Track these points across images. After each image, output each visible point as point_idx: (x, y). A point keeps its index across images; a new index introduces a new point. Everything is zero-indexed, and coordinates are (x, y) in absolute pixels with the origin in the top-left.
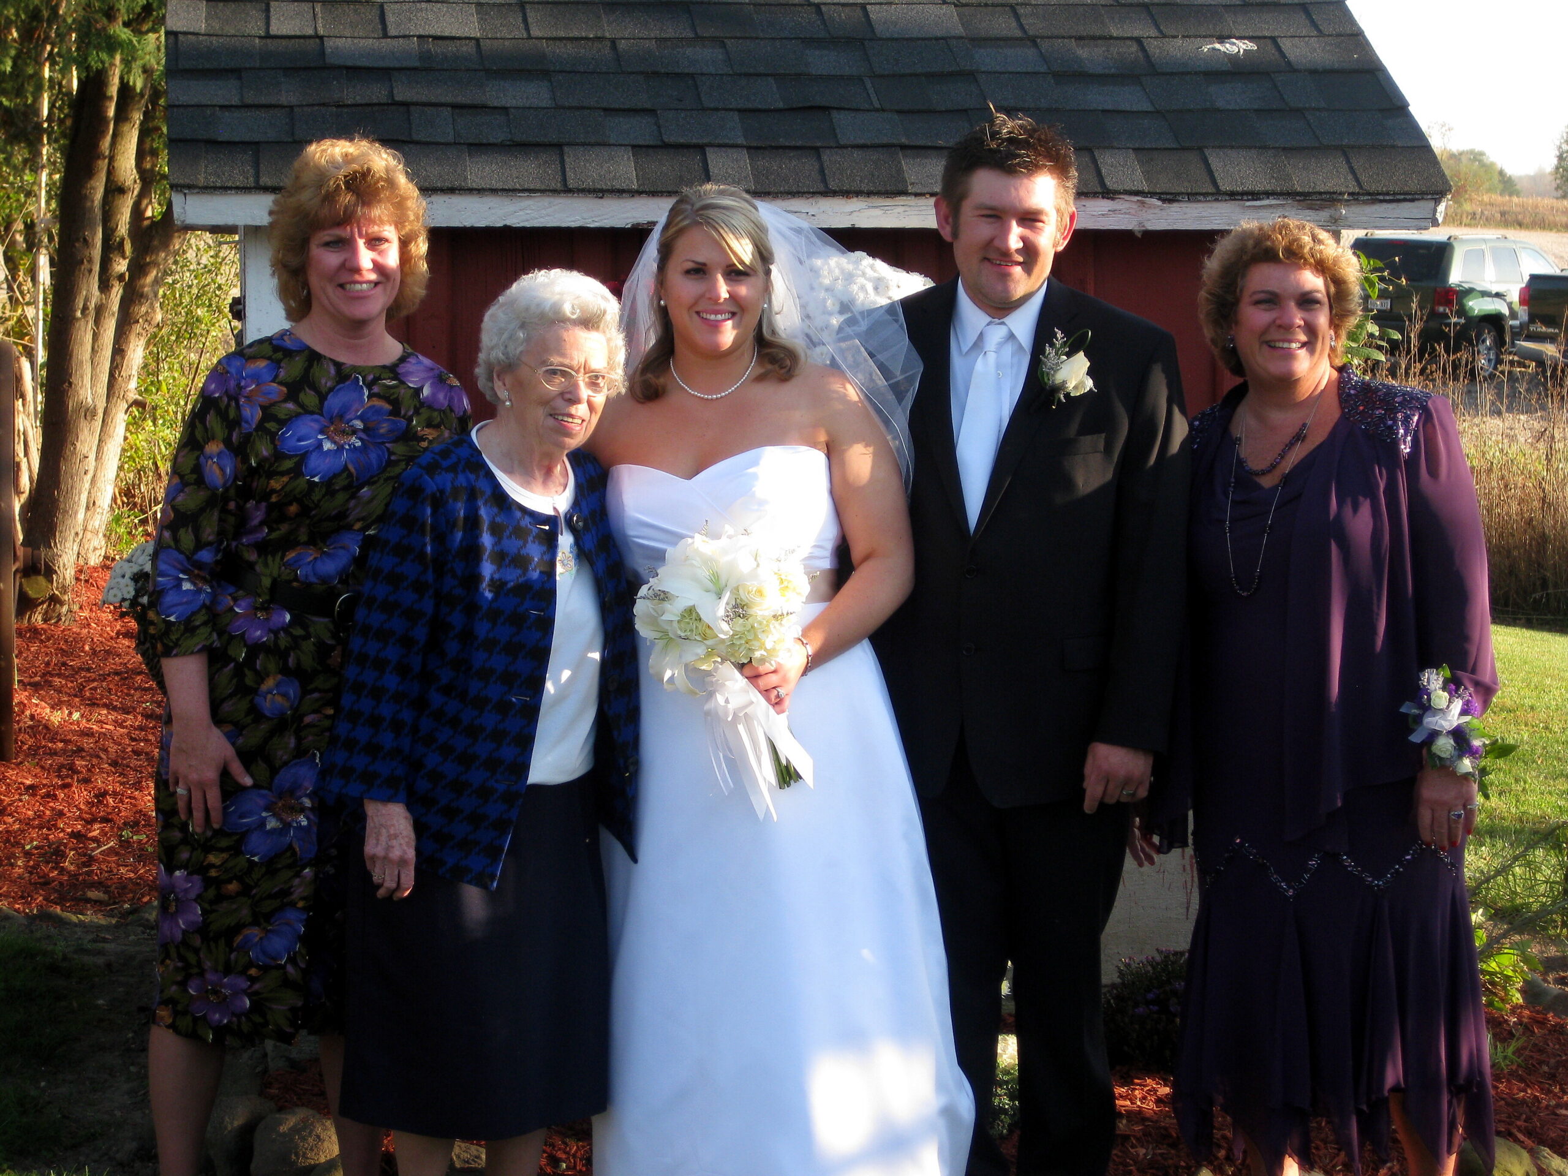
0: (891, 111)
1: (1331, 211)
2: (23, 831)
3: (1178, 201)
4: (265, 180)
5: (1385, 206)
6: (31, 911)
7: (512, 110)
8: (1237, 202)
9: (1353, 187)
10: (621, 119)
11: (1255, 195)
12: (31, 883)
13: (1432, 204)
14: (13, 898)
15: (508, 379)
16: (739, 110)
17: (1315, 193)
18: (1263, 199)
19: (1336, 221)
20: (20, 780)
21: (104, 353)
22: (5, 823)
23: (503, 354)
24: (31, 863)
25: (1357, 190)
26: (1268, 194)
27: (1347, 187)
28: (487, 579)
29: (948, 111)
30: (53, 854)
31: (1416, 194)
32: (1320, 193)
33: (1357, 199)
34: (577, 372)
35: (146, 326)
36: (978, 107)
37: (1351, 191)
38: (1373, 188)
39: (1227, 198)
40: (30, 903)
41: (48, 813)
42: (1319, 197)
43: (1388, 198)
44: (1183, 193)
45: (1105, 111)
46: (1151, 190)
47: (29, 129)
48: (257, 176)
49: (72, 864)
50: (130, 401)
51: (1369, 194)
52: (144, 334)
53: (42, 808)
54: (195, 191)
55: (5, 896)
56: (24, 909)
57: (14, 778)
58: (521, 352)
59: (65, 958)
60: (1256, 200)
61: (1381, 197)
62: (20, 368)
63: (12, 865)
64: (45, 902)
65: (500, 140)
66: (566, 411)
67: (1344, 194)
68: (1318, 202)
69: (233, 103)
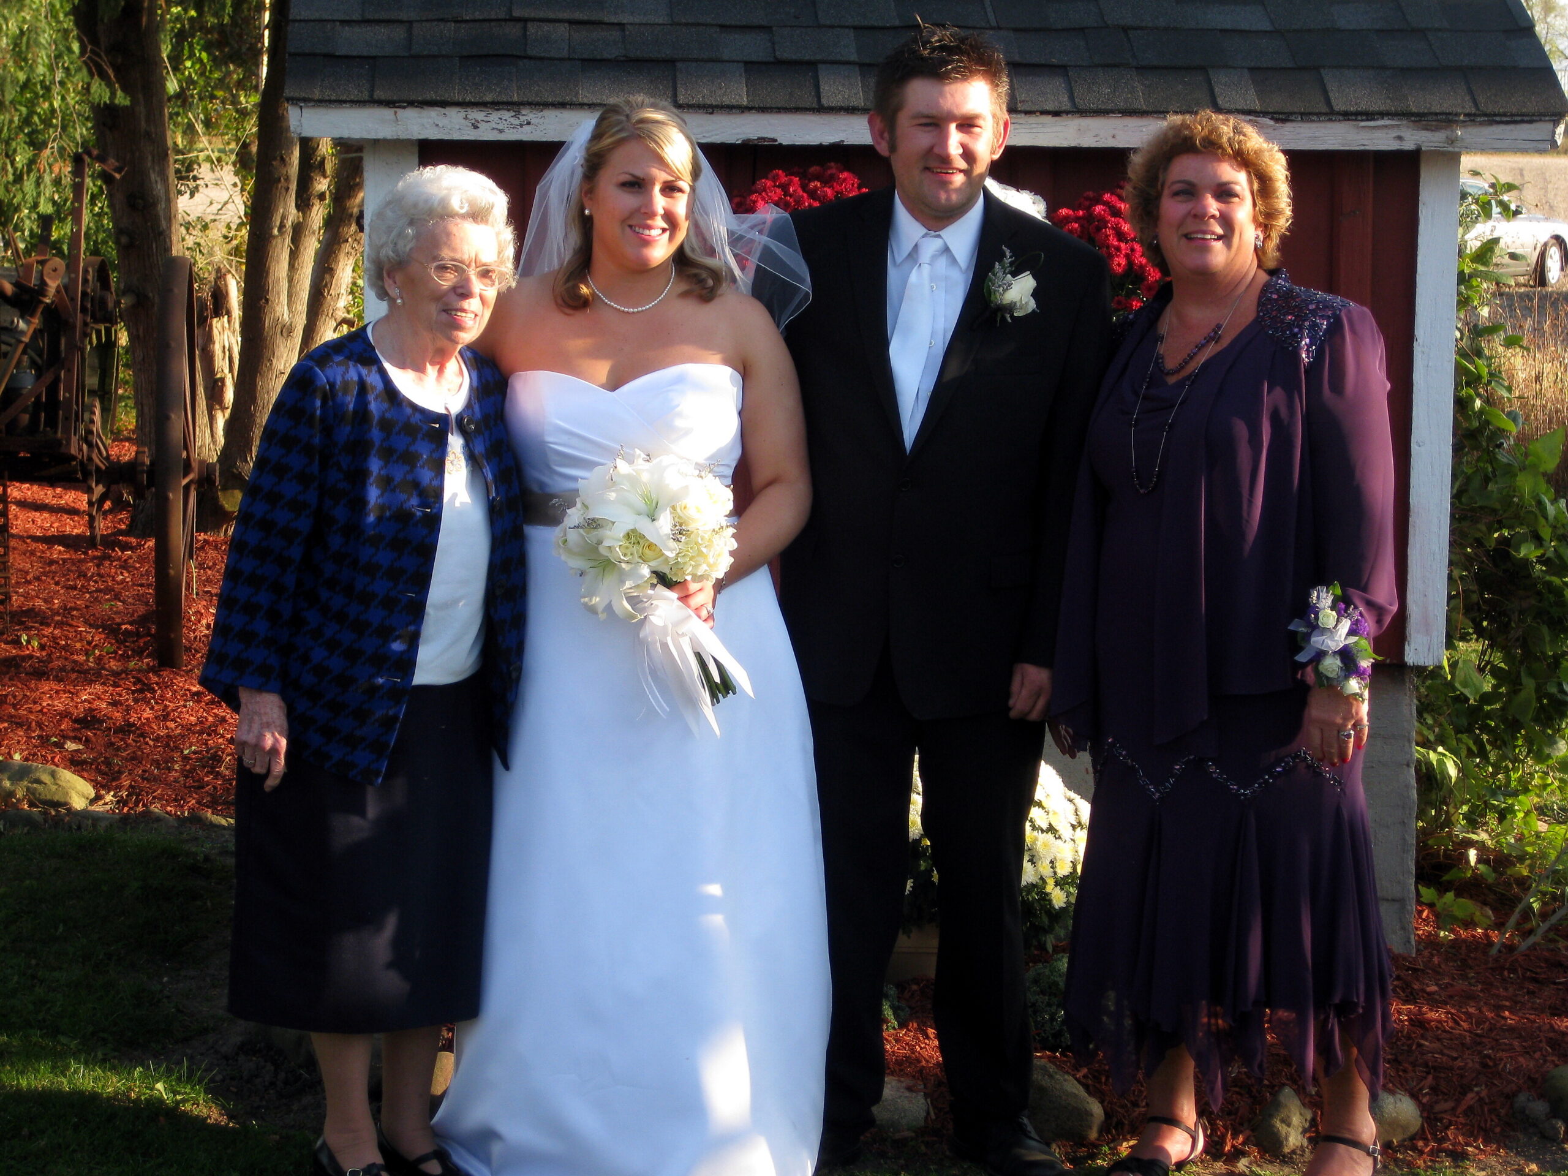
0: (1008, 29)
1: (1449, 133)
2: (182, 736)
3: (1292, 121)
4: (379, 94)
5: (1502, 127)
6: (182, 813)
7: (629, 27)
8: (1351, 122)
9: (1470, 108)
10: (736, 36)
11: (1369, 116)
12: (185, 787)
13: (1551, 125)
14: (167, 800)
15: (399, 277)
16: (855, 28)
17: (1431, 114)
18: (1377, 119)
19: (1453, 142)
20: (187, 687)
21: (304, 270)
22: (167, 728)
23: (393, 252)
24: (188, 767)
25: (1473, 111)
26: (1383, 115)
27: (1463, 107)
28: (375, 474)
29: (1063, 30)
30: (210, 759)
31: (1533, 115)
32: (1436, 114)
33: (1474, 120)
34: (469, 266)
35: (355, 245)
36: (1096, 25)
37: (1467, 111)
38: (1490, 109)
39: (1341, 118)
40: (182, 806)
41: (210, 719)
42: (1435, 118)
43: (1505, 119)
44: (1295, 113)
45: (1224, 31)
46: (1263, 110)
47: (244, 49)
48: (372, 91)
49: (227, 769)
50: (339, 320)
51: (1485, 115)
52: (353, 253)
53: (205, 714)
54: (310, 104)
55: (159, 799)
56: (176, 812)
57: (181, 684)
58: (410, 249)
59: (207, 859)
60: (1371, 120)
61: (1498, 119)
62: (226, 285)
63: (169, 769)
64: (197, 806)
65: (614, 56)
66: (458, 307)
67: (1460, 114)
68: (1434, 123)
69: (354, 18)
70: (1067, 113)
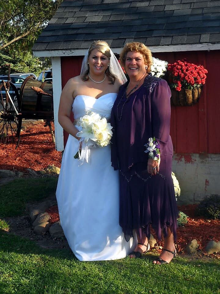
44: (216, 42)
45: (209, 27)
46: (209, 42)
48: (46, 48)
54: (36, 51)
70: (170, 45)
